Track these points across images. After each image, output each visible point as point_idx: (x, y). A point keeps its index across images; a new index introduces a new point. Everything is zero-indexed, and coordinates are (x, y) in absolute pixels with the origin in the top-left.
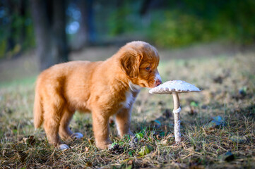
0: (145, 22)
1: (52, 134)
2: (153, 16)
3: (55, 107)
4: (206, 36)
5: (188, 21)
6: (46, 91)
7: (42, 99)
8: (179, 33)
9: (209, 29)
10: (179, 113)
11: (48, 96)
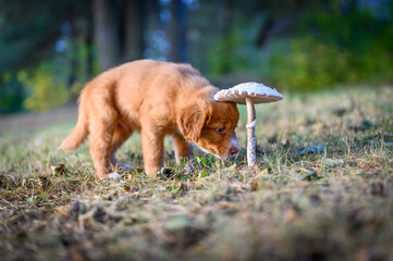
0: (264, 55)
1: (100, 159)
2: (275, 46)
3: (105, 122)
4: (353, 76)
5: (325, 53)
6: (92, 104)
7: (88, 118)
8: (312, 72)
9: (356, 66)
10: (253, 128)
11: (95, 109)
